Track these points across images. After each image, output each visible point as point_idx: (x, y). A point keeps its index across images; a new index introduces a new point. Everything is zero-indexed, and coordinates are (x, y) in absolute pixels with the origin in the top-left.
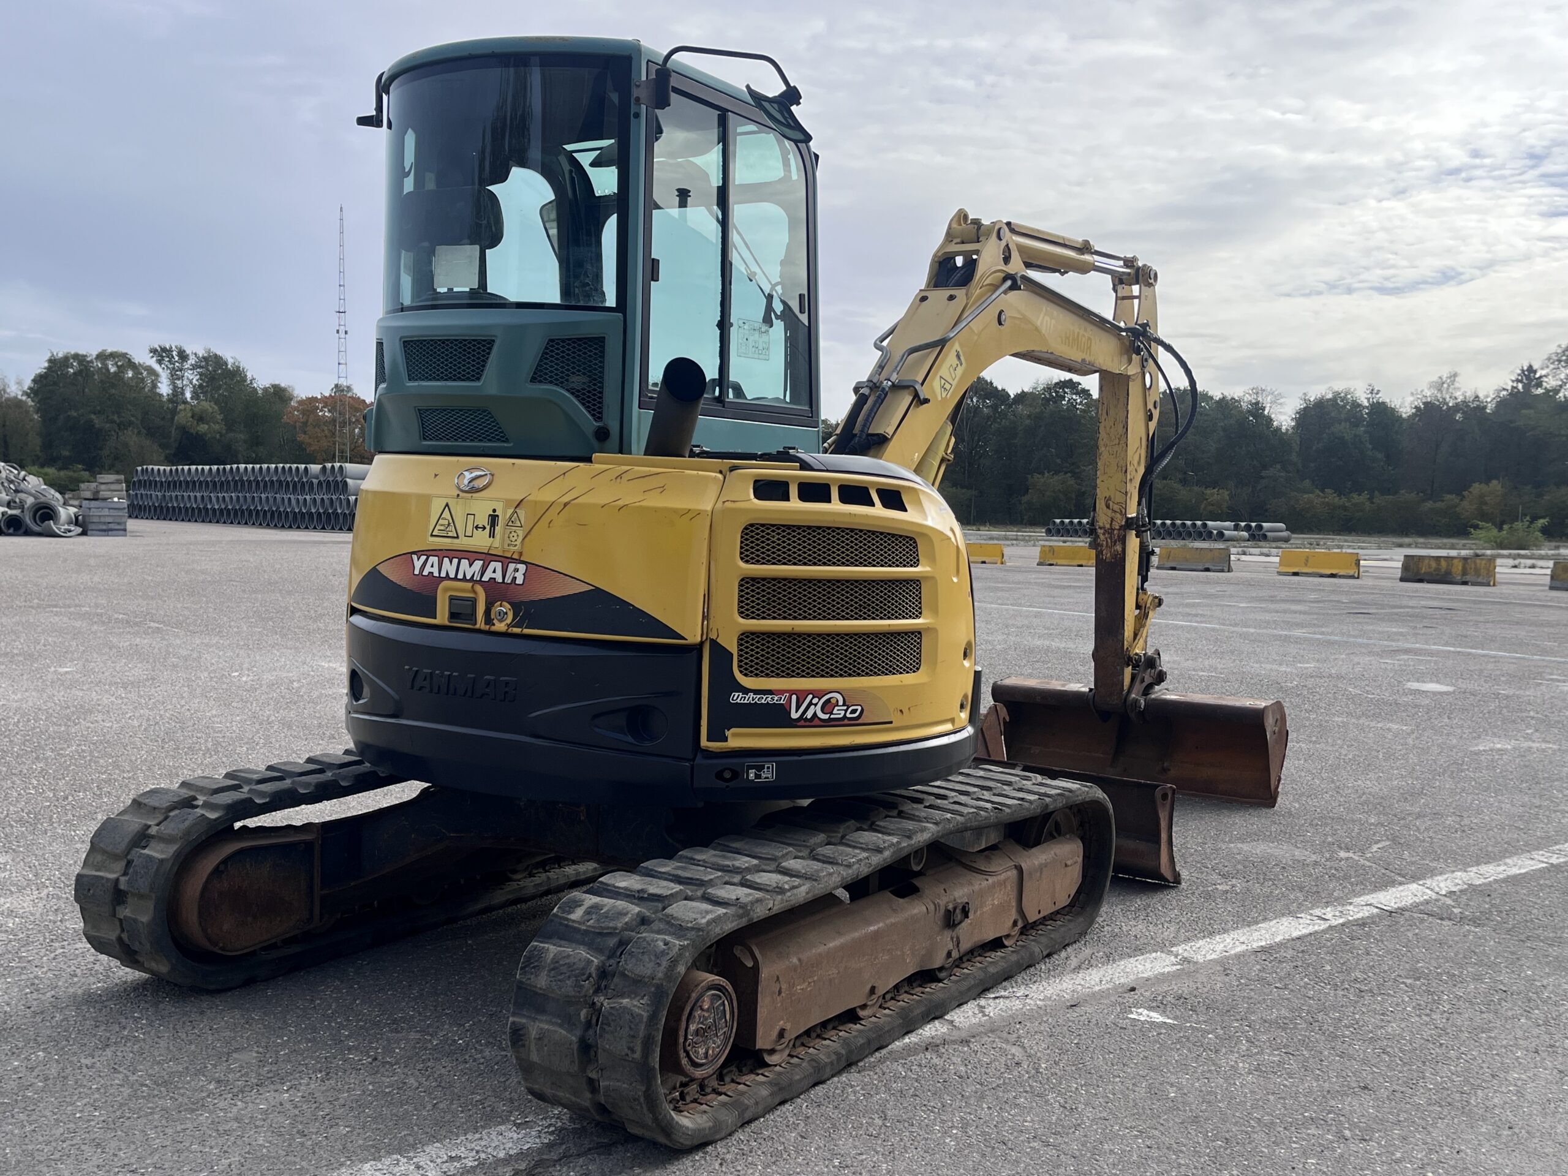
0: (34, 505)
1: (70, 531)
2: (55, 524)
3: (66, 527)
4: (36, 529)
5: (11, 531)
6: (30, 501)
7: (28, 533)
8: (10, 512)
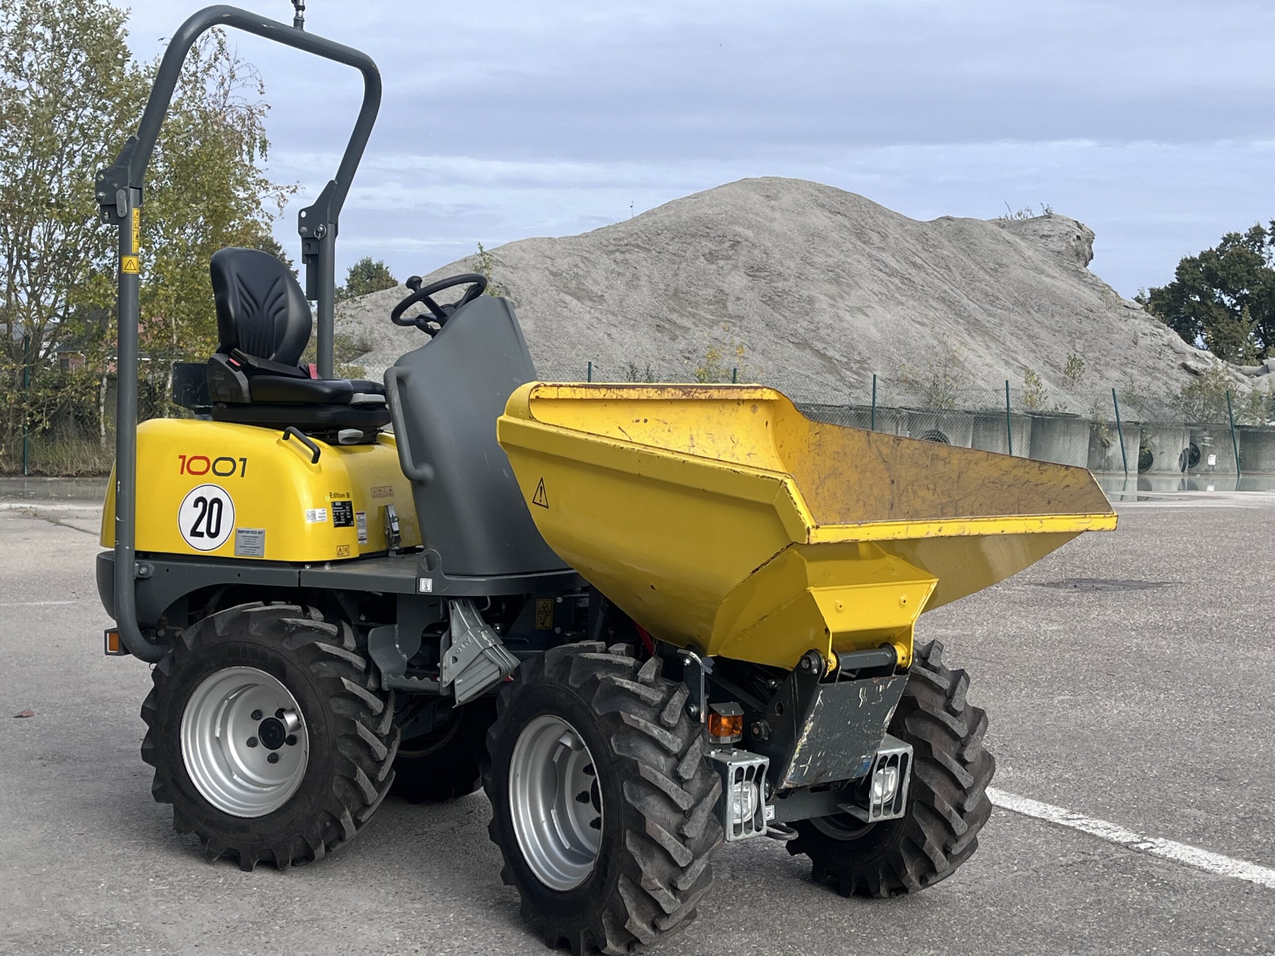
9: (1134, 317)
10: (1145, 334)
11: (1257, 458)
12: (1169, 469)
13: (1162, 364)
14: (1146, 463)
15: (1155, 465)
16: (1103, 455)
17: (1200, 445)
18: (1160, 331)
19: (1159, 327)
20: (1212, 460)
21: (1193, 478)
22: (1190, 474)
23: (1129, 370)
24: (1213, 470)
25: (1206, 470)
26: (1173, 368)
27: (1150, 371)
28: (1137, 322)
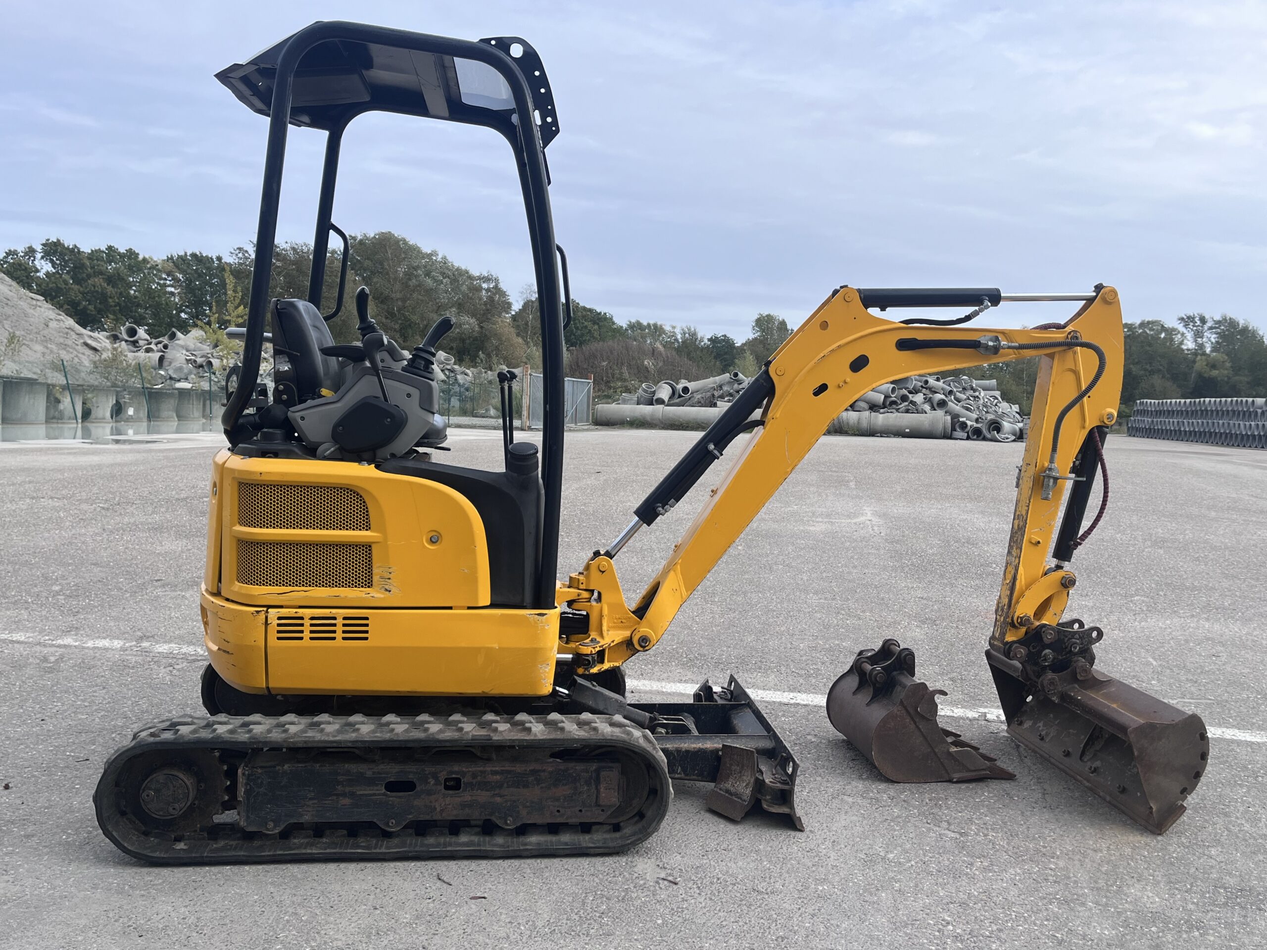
0: (991, 420)
1: (1007, 438)
2: (998, 433)
3: (1006, 436)
4: (989, 436)
5: (975, 437)
6: (990, 417)
7: (985, 439)
8: (975, 425)
9: (40, 307)
10: (51, 319)
11: (158, 410)
12: (104, 418)
13: (69, 342)
14: (86, 414)
15: (93, 416)
16: (56, 408)
17: (122, 401)
18: (62, 317)
19: (60, 315)
20: (131, 411)
21: (119, 424)
22: (116, 421)
23: (49, 346)
24: (132, 418)
25: (127, 419)
26: (77, 345)
27: (65, 346)
28: (42, 310)
